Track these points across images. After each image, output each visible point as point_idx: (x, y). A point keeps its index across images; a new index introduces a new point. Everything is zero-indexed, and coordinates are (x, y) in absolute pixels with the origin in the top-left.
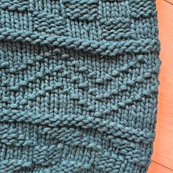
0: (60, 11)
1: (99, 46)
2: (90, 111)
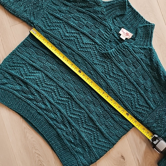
0: (105, 121)
1: (105, 133)
2: (92, 143)
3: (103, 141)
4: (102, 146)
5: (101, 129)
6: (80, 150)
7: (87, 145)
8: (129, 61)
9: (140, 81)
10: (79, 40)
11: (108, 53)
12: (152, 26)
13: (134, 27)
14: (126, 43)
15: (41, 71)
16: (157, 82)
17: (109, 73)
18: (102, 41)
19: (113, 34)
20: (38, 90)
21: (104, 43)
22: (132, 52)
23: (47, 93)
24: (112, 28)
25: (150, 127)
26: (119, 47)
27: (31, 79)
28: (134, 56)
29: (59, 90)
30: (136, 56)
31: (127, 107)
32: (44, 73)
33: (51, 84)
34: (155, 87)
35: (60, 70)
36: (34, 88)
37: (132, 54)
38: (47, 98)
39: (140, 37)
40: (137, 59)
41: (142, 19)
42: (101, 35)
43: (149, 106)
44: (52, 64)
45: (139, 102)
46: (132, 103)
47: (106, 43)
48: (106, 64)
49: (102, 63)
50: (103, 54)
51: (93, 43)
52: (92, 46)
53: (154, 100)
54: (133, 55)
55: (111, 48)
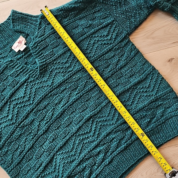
0: (125, 78)
1: (140, 79)
2: (152, 95)
3: (149, 81)
4: (156, 83)
5: (134, 83)
6: (159, 112)
7: (154, 102)
8: (54, 43)
9: (78, 32)
10: (19, 102)
11: (40, 66)
12: (14, 12)
13: (12, 34)
14: (31, 45)
15: (54, 156)
16: (82, 13)
17: (65, 68)
18: (24, 73)
19: (18, 59)
20: (79, 161)
21: (27, 71)
22: (43, 38)
23: (84, 149)
24: (10, 60)
25: (135, 26)
26: (35, 54)
27: (63, 170)
28: (48, 37)
29: (81, 133)
30: (48, 34)
31: (109, 49)
32: (57, 152)
33: (73, 144)
34: (87, 15)
35: (55, 129)
36: (76, 167)
37: (45, 39)
38: (91, 151)
39: (25, 27)
40: (52, 34)
41: (4, 24)
42: (16, 73)
43: (109, 24)
44: (46, 140)
45: (104, 36)
46: (105, 44)
47: (28, 69)
48: (54, 70)
49: (52, 75)
50: (41, 74)
51: (26, 84)
52: (29, 86)
53: (102, 19)
54: (46, 38)
55: (34, 63)
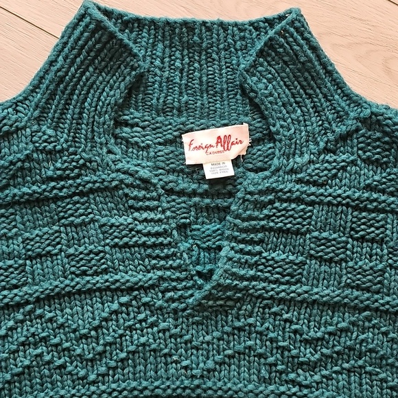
8: (330, 241)
10: (56, 340)
11: (219, 285)
12: (297, 24)
13: (222, 90)
14: (253, 181)
17: (293, 357)
18: (149, 256)
19: (170, 192)
21: (167, 257)
22: (309, 195)
24: (144, 173)
26: (238, 221)
28: (329, 204)
30: (339, 196)
37: (312, 203)
39: (284, 105)
40: (352, 207)
41: (225, 30)
42: (126, 236)
47: (174, 254)
48: (250, 333)
49: (228, 342)
50: (199, 308)
51: (124, 299)
52: (128, 314)
54: (321, 203)
55: (208, 249)
